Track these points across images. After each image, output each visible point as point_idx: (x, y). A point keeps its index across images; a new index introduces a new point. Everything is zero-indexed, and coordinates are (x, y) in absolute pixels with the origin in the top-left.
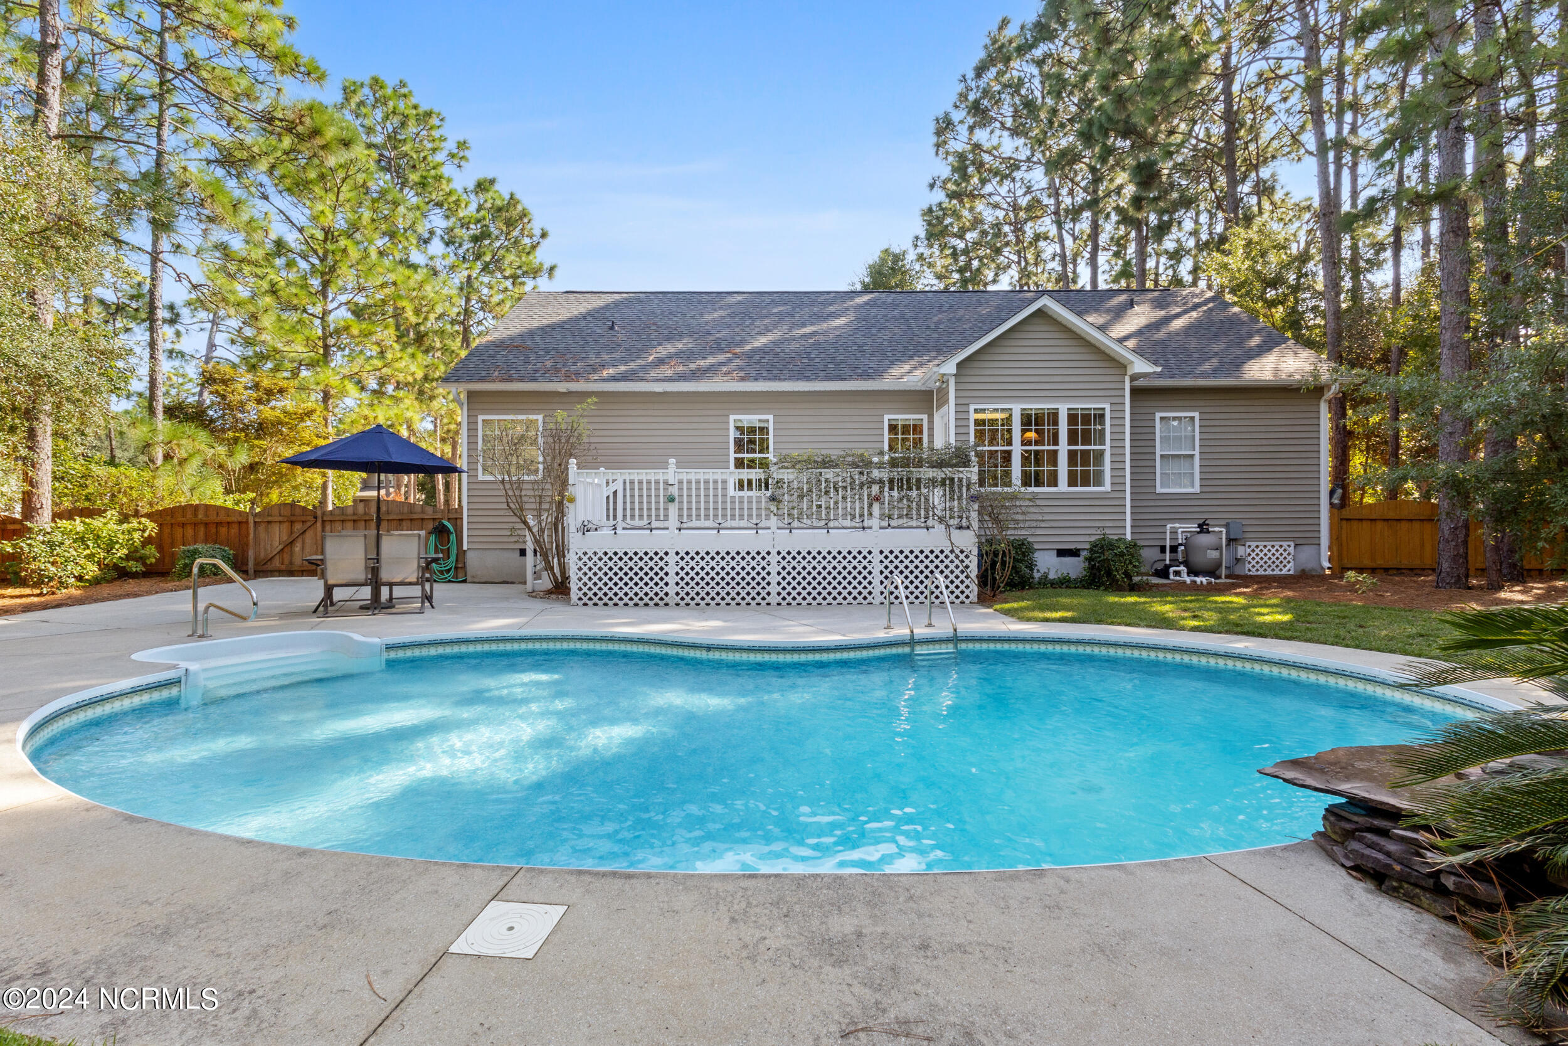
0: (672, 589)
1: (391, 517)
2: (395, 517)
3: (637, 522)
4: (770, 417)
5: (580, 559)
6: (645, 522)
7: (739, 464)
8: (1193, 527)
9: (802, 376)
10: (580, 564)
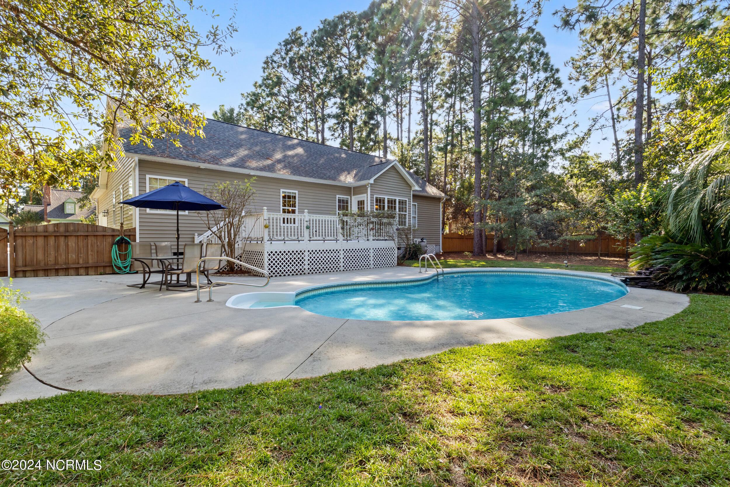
0: (306, 267)
1: (79, 234)
2: (82, 234)
3: (293, 238)
4: (297, 192)
5: (269, 255)
6: (296, 237)
7: (284, 211)
8: (420, 240)
9: (307, 175)
10: (270, 257)
